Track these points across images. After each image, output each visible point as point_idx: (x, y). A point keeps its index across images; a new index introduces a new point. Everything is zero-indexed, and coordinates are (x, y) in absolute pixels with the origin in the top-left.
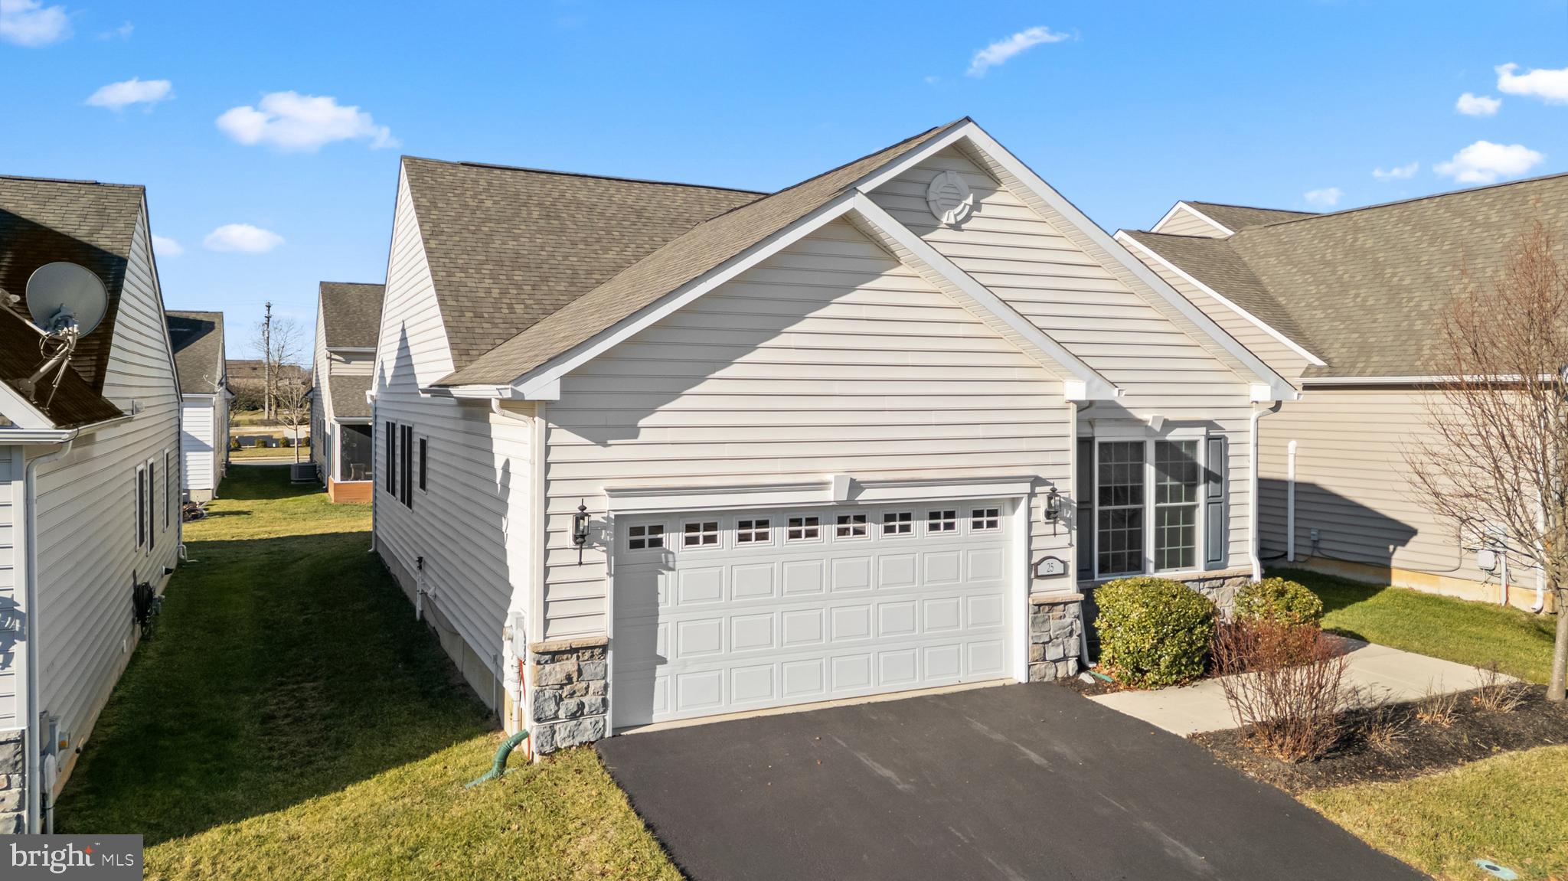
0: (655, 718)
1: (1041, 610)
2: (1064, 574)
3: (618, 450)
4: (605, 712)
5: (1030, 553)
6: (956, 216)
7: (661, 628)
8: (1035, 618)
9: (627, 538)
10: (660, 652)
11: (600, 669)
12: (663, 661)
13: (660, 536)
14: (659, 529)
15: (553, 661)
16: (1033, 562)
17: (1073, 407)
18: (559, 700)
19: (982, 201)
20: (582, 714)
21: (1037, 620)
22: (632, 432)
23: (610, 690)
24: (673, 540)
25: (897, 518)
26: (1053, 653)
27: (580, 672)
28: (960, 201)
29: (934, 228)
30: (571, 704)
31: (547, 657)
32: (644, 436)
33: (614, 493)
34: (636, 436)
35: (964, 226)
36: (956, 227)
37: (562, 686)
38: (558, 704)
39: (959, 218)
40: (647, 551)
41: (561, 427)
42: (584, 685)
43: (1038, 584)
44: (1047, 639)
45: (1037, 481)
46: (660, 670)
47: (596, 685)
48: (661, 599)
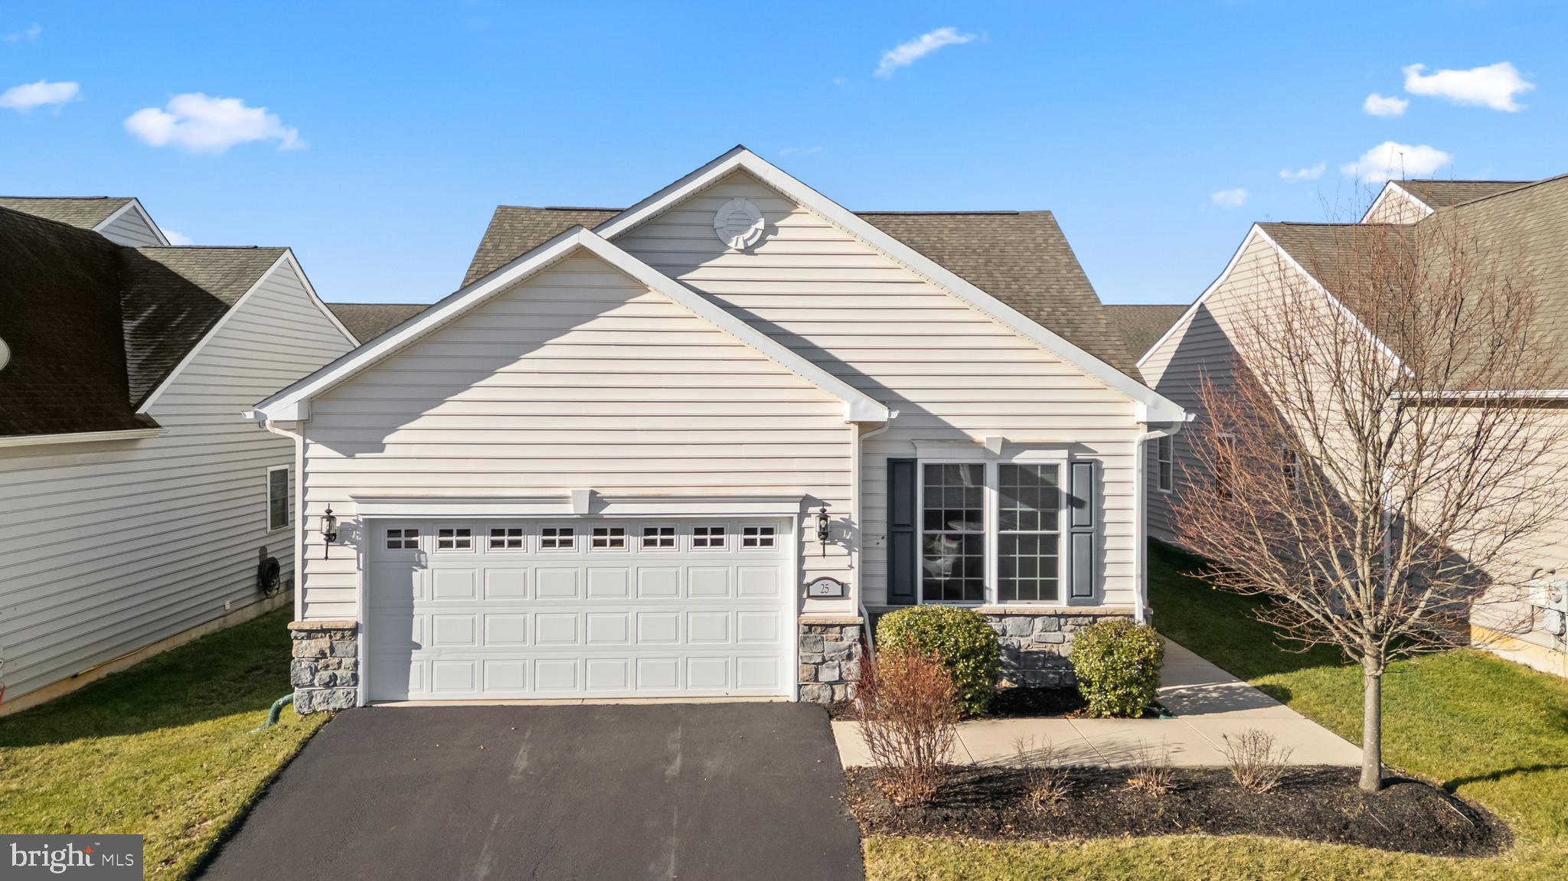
0: (411, 695)
1: (811, 632)
2: (843, 595)
3: (363, 462)
4: (356, 684)
5: (801, 573)
6: (745, 241)
7: (416, 620)
8: (805, 638)
9: (385, 539)
10: (415, 638)
11: (351, 648)
12: (418, 647)
13: (414, 539)
14: (415, 533)
15: (309, 638)
16: (805, 582)
17: (855, 428)
18: (314, 671)
19: (777, 224)
20: (335, 685)
21: (808, 640)
22: (381, 448)
23: (361, 667)
24: (428, 543)
25: (658, 532)
26: (827, 674)
27: (332, 649)
28: (749, 226)
29: (720, 254)
30: (325, 675)
31: (303, 634)
32: (389, 451)
33: (360, 499)
34: (382, 450)
35: (756, 251)
36: (748, 251)
37: (317, 660)
38: (313, 675)
39: (750, 243)
40: (403, 551)
41: (317, 442)
42: (337, 660)
43: (810, 605)
44: (819, 660)
45: (806, 501)
46: (415, 654)
47: (348, 662)
48: (416, 592)
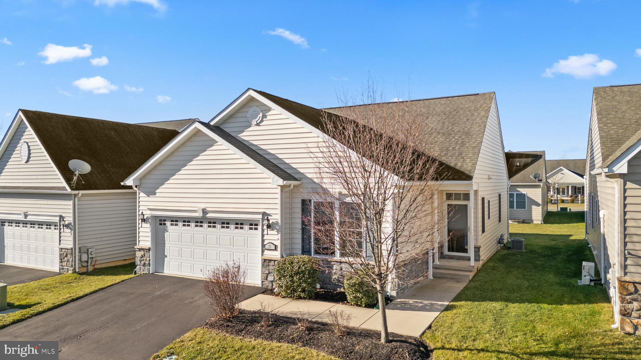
0: (165, 271)
1: (266, 262)
2: (276, 249)
3: (152, 198)
4: (150, 266)
5: (263, 241)
7: (166, 248)
8: (263, 264)
9: (159, 222)
10: (166, 254)
11: (148, 255)
12: (166, 257)
13: (165, 222)
14: (165, 220)
15: (139, 251)
16: (264, 244)
17: (279, 188)
18: (141, 261)
19: (267, 114)
20: (145, 266)
22: (155, 194)
23: (151, 261)
24: (168, 223)
25: (225, 223)
26: (270, 278)
27: (144, 254)
28: (257, 116)
29: (250, 126)
30: (143, 262)
31: (138, 250)
32: (157, 195)
33: (149, 209)
34: (155, 195)
35: (261, 124)
36: (258, 125)
37: (141, 258)
38: (140, 262)
39: (258, 122)
40: (163, 226)
41: (142, 192)
42: (146, 258)
43: (266, 252)
44: (267, 272)
45: (264, 214)
46: (166, 259)
47: (148, 259)
48: (166, 240)
